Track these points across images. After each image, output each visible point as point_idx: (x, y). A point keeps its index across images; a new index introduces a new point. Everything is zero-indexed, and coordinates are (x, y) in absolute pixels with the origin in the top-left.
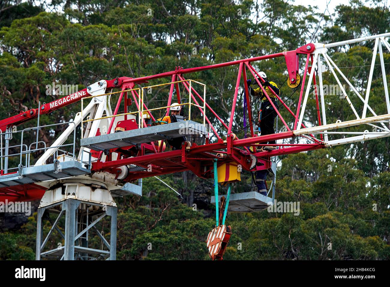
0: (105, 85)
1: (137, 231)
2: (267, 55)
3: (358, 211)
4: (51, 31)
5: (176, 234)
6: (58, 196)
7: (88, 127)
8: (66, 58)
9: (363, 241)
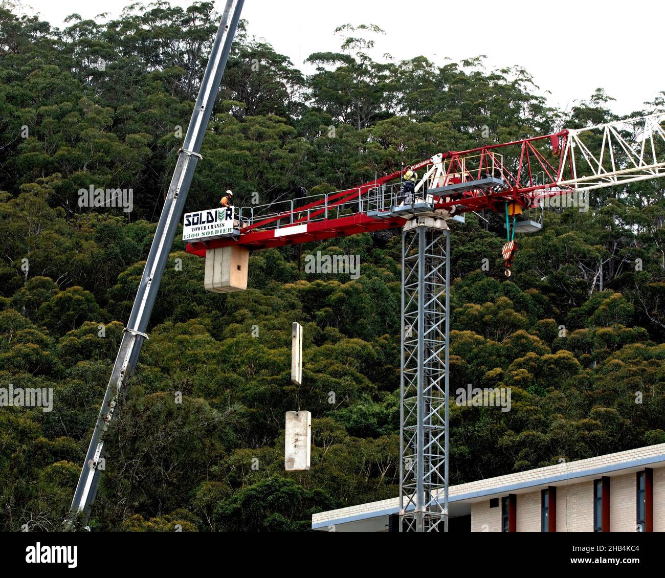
0: (441, 157)
1: (455, 246)
2: (531, 138)
3: (588, 230)
4: (400, 127)
5: (478, 247)
6: (414, 224)
7: (431, 182)
8: (410, 142)
9: (591, 248)
